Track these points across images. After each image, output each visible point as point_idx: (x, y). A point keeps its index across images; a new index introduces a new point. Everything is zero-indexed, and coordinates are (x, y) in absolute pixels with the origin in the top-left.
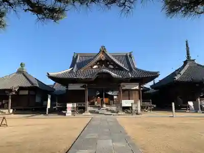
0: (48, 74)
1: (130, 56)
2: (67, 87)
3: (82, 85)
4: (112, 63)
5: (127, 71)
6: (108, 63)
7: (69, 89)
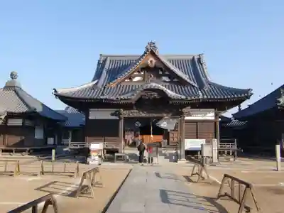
0: (56, 91)
1: (199, 60)
2: (87, 115)
3: (113, 110)
4: (167, 73)
5: (194, 86)
6: (160, 73)
7: (90, 118)
